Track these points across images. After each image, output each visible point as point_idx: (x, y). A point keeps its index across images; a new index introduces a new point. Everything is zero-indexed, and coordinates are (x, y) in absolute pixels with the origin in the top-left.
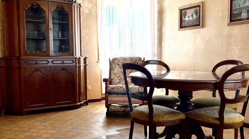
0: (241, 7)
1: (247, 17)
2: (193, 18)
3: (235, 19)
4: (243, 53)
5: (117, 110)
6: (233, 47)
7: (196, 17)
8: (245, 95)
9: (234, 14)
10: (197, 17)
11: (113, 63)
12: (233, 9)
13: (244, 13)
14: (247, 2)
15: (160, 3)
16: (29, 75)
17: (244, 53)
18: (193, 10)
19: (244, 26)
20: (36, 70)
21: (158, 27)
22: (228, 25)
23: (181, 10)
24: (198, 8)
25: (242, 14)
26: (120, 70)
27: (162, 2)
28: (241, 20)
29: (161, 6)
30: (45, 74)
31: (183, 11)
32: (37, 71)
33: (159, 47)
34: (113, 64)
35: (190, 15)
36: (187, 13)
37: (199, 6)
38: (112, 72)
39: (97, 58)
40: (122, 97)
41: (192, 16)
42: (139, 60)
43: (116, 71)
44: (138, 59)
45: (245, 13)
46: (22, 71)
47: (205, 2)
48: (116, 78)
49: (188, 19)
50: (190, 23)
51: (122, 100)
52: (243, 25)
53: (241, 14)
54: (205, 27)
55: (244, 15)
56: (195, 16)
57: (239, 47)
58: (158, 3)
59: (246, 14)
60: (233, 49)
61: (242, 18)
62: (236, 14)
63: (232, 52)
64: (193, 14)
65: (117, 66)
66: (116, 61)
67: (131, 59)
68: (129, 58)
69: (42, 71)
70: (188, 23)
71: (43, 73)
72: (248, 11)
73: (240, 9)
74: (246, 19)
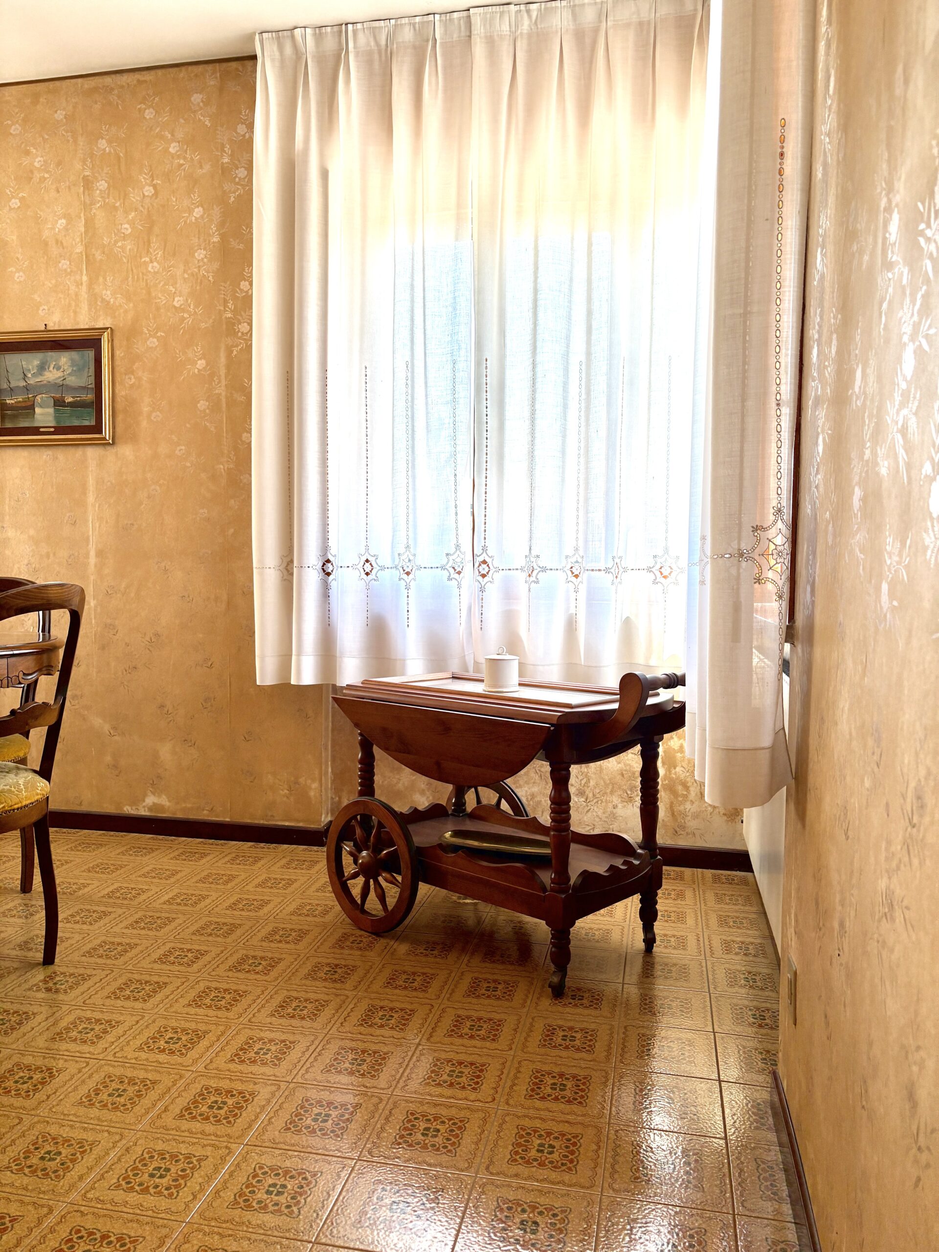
0: (31, 382)
4: (48, 556)
6: (9, 533)
8: (52, 702)
9: (6, 406)
12: (3, 384)
13: (41, 407)
14: (51, 368)
17: (51, 555)
19: (45, 455)
25: (38, 410)
28: (35, 431)
45: (48, 407)
52: (43, 450)
53: (32, 408)
55: (44, 415)
57: (32, 532)
59: (51, 410)
60: (9, 539)
61: (36, 425)
62: (12, 408)
63: (7, 552)
72: (59, 403)
73: (27, 389)
74: (52, 430)
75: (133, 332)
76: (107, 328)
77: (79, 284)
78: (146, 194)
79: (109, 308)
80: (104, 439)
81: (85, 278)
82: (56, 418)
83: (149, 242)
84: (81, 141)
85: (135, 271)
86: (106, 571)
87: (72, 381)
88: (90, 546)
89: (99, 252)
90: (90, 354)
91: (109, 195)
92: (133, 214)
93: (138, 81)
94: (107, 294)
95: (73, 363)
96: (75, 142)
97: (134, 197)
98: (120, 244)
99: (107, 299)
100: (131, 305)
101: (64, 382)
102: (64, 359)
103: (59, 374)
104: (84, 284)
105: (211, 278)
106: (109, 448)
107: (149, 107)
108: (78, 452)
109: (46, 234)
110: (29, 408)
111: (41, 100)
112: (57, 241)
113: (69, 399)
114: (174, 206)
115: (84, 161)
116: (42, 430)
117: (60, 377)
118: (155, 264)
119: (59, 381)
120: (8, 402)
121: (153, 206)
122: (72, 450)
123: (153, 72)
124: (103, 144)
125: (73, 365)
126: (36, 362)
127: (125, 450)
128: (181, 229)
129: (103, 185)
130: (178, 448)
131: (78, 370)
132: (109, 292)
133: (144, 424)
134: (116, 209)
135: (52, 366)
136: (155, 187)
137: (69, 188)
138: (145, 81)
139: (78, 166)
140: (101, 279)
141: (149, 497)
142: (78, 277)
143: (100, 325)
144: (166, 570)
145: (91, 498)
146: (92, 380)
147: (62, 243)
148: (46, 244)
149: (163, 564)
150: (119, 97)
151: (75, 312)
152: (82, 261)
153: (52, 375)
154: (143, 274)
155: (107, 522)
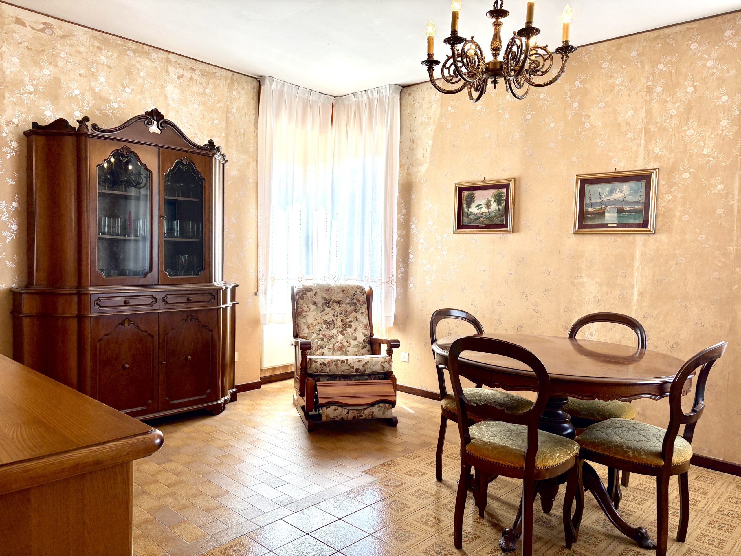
0: (604, 199)
1: (616, 222)
2: (491, 210)
3: (589, 222)
4: (607, 293)
5: (340, 417)
6: (585, 280)
7: (497, 208)
9: (588, 213)
10: (499, 209)
11: (303, 299)
12: (587, 201)
13: (609, 213)
14: (617, 192)
15: (406, 167)
16: (106, 335)
17: (609, 293)
18: (490, 194)
19: (610, 239)
20: (124, 321)
21: (398, 220)
22: (576, 233)
23: (461, 190)
24: (504, 190)
25: (607, 214)
26: (320, 315)
27: (410, 166)
28: (604, 226)
29: (408, 174)
30: (146, 332)
31: (466, 194)
32: (126, 325)
33: (401, 264)
34: (301, 302)
35: (483, 202)
36: (475, 197)
37: (506, 186)
38: (302, 321)
39: (253, 284)
40: (348, 385)
41: (488, 206)
42: (362, 293)
43: (310, 319)
44: (358, 291)
45: (614, 213)
46: (88, 325)
47: (520, 179)
48: (314, 336)
49: (478, 211)
50: (481, 219)
51: (350, 393)
52: (608, 236)
53: (604, 213)
54: (518, 231)
55: (611, 217)
56: (494, 206)
57: (598, 280)
58: (401, 166)
59: (615, 215)
60: (584, 283)
61: (605, 222)
62: (591, 213)
63: (583, 290)
64: (490, 201)
65: (313, 307)
66: (309, 294)
67: (343, 291)
68: (339, 287)
69: (139, 324)
70: (477, 219)
71: (142, 329)
72: (620, 211)
73: (601, 203)
74: (615, 225)
75: (673, 169)
76: (656, 169)
77: (638, 145)
78: (688, 91)
79: (657, 158)
80: (650, 231)
81: (643, 142)
82: (618, 219)
83: (688, 118)
84: (647, 67)
85: (677, 135)
86: (645, 304)
87: (630, 198)
88: (635, 290)
89: (654, 126)
90: (643, 184)
91: (663, 94)
92: (678, 104)
93: (687, 28)
94: (657, 150)
95: (631, 189)
96: (643, 66)
97: (680, 94)
98: (668, 121)
99: (657, 152)
100: (673, 155)
101: (625, 199)
102: (626, 187)
103: (622, 195)
104: (642, 145)
105: (731, 136)
106: (651, 235)
107: (693, 42)
108: (631, 238)
109: (620, 120)
110: (602, 213)
111: (623, 47)
112: (626, 124)
113: (627, 208)
114: (708, 96)
115: (648, 78)
116: (609, 225)
117: (622, 197)
118: (691, 130)
119: (622, 199)
120: (589, 210)
121: (692, 98)
122: (627, 237)
123: (698, 22)
124: (661, 66)
125: (630, 190)
126: (608, 189)
127: (663, 237)
128: (711, 109)
129: (659, 89)
130: (700, 236)
131: (635, 192)
132: (658, 149)
133: (676, 222)
134: (667, 102)
135: (618, 191)
136: (695, 87)
137: (637, 93)
138: (692, 28)
139: (644, 80)
140: (653, 141)
141: (677, 264)
142: (638, 142)
143: (651, 167)
144: (686, 307)
145: (637, 263)
146: (643, 197)
147: (629, 123)
148: (619, 125)
149: (684, 303)
150: (673, 39)
151: (635, 161)
152: (642, 133)
153: (617, 196)
154: (682, 136)
155: (647, 277)
